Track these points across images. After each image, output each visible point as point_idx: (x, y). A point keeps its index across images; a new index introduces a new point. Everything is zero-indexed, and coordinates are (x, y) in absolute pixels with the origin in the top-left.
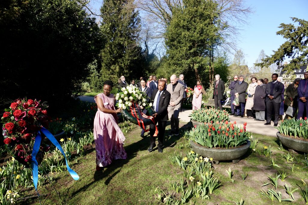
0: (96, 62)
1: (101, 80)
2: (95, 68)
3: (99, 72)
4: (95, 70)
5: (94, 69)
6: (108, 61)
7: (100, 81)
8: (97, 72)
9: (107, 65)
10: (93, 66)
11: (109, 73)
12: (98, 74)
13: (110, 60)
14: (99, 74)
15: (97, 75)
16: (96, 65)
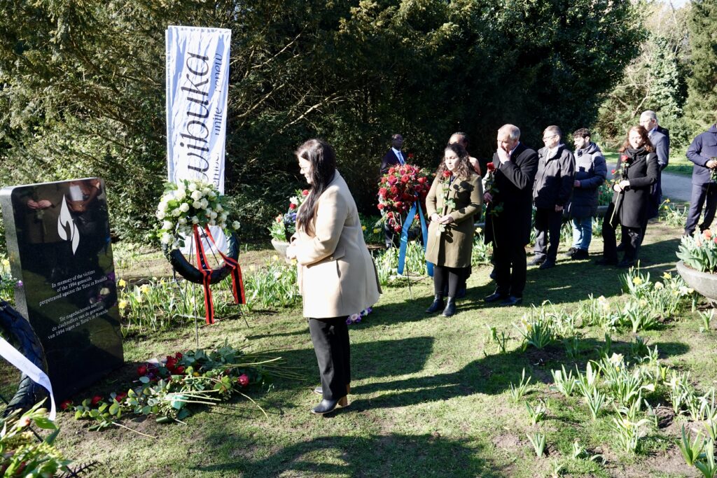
0: (676, 77)
1: (680, 125)
2: (671, 93)
3: (680, 105)
4: (671, 99)
5: (667, 97)
6: (707, 71)
7: (676, 127)
8: (675, 104)
9: (700, 85)
10: (666, 89)
11: (707, 105)
12: (677, 109)
13: (712, 70)
14: (680, 107)
15: (675, 113)
16: (674, 86)
